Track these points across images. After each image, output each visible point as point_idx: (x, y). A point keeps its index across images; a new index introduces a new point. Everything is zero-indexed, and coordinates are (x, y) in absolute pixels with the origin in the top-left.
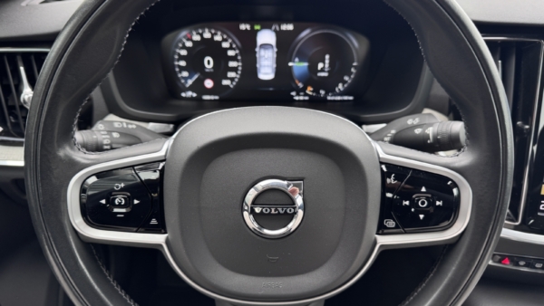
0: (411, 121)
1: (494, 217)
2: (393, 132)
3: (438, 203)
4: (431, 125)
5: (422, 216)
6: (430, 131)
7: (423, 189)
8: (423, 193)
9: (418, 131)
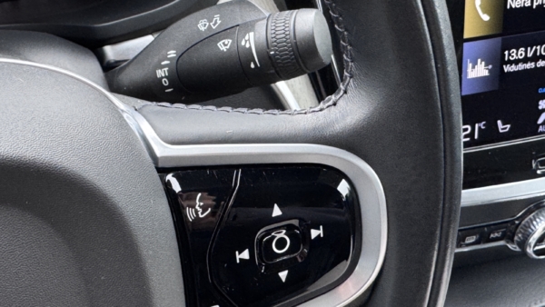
0: (203, 23)
1: (438, 232)
2: (172, 54)
3: (314, 233)
4: (249, 27)
5: (283, 275)
6: (251, 41)
7: (277, 212)
8: (278, 219)
9: (224, 45)
